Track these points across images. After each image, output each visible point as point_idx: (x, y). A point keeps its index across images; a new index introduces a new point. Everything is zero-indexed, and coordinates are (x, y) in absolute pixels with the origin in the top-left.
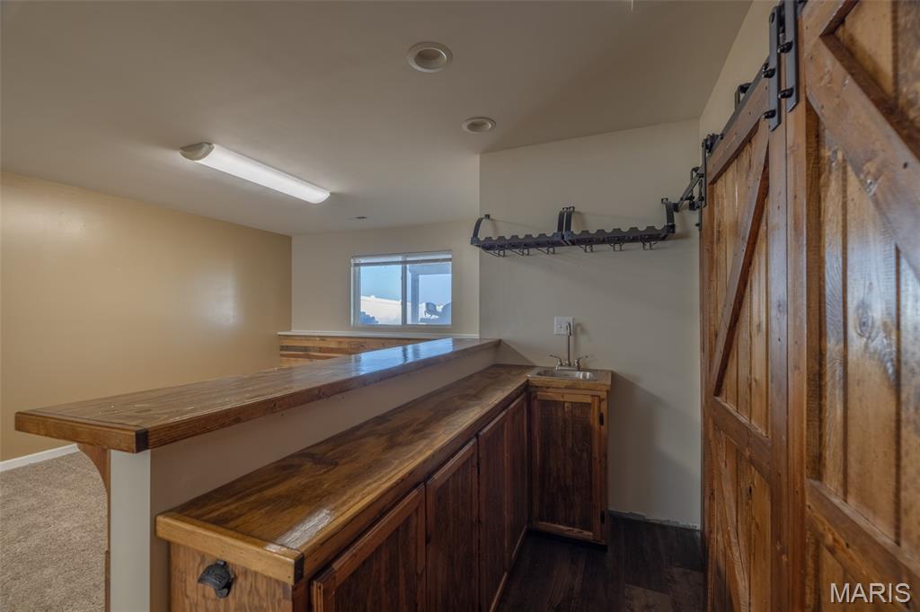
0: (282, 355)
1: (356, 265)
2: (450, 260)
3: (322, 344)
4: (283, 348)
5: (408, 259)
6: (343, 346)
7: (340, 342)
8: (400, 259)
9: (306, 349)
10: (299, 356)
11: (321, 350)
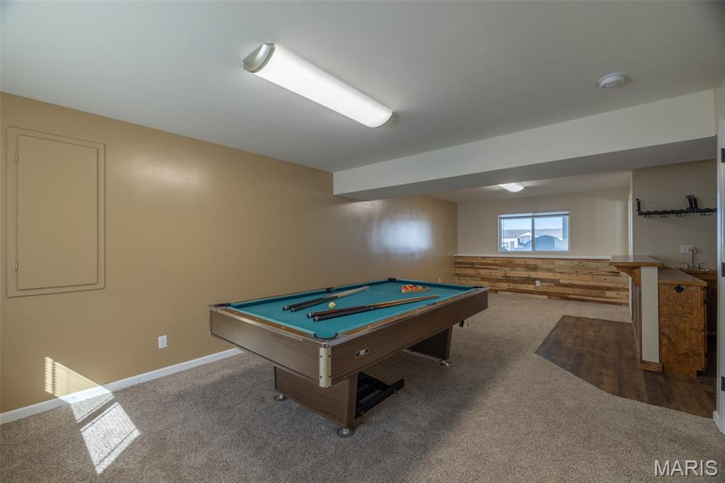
0: (456, 267)
1: (501, 218)
2: (568, 214)
3: (483, 261)
4: (456, 263)
5: (536, 214)
6: (497, 262)
7: (495, 260)
8: (531, 214)
9: (472, 263)
10: (469, 268)
11: (482, 264)
